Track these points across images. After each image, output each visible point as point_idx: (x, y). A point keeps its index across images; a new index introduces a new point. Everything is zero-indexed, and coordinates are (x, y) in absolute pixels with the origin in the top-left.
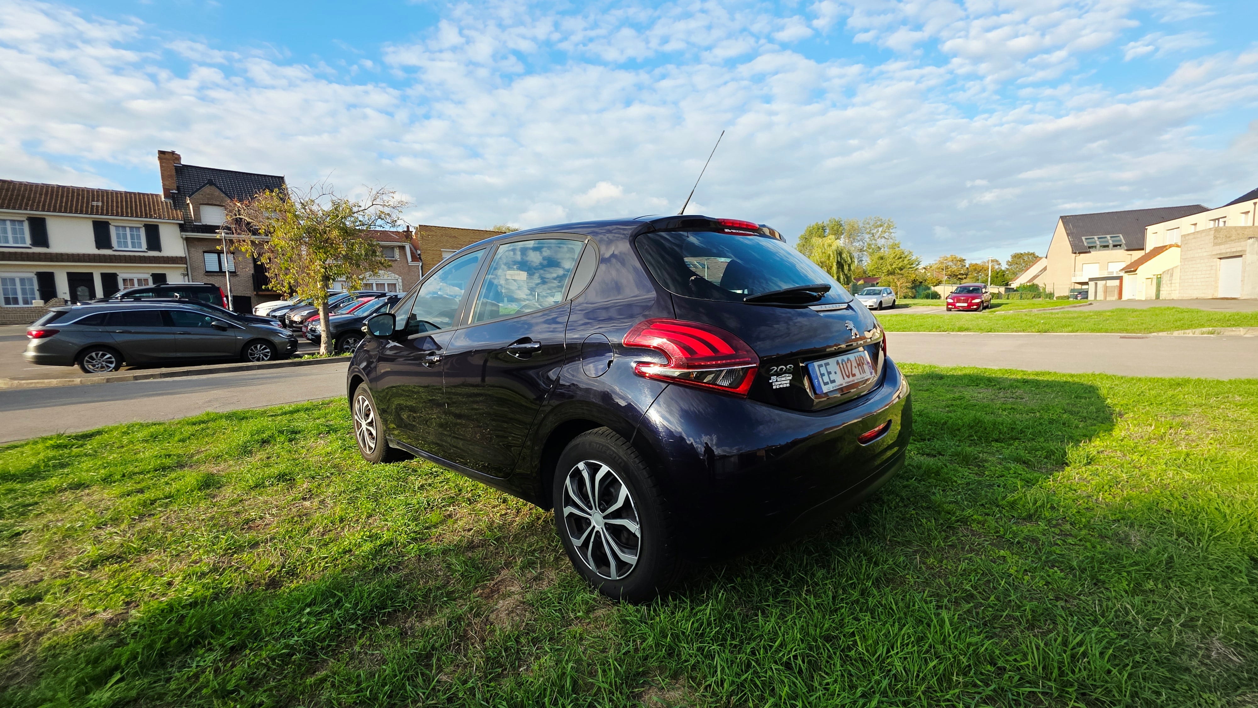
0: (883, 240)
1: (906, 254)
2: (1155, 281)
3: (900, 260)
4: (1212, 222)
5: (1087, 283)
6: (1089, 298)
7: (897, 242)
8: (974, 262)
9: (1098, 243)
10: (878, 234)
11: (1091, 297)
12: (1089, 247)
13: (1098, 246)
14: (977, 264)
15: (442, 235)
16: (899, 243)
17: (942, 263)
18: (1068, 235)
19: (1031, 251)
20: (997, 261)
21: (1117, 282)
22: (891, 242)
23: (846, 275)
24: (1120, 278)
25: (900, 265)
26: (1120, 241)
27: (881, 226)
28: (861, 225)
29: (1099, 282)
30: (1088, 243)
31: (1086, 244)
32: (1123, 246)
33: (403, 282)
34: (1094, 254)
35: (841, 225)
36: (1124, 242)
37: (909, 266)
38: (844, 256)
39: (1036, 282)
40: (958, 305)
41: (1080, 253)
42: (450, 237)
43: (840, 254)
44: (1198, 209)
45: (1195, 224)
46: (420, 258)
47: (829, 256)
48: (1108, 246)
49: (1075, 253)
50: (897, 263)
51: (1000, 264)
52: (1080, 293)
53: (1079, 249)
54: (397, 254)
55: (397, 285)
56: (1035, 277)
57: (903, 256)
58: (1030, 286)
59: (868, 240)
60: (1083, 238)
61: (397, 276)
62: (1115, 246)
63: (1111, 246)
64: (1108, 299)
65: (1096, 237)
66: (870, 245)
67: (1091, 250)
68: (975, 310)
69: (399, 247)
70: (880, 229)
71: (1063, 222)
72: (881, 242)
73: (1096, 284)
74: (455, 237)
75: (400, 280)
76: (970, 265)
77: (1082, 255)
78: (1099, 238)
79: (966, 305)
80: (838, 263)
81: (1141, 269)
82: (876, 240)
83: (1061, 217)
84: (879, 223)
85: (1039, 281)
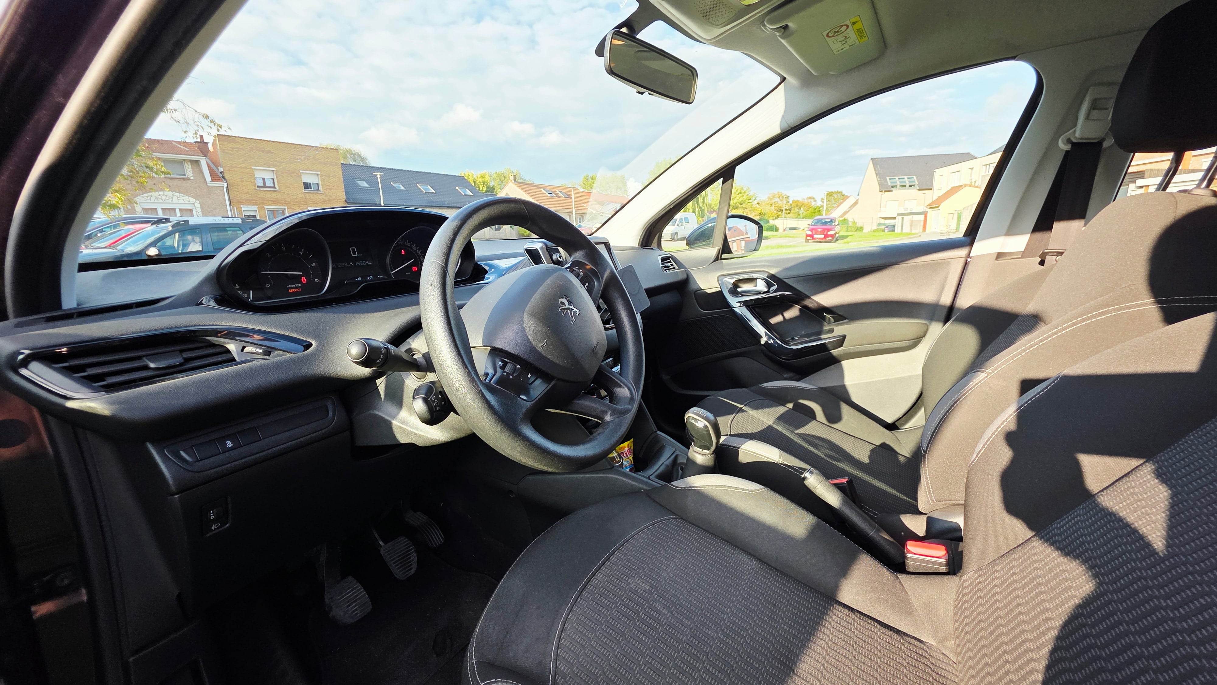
1: (745, 189)
2: (956, 216)
3: (740, 195)
4: (985, 167)
5: (895, 218)
6: (896, 231)
8: (796, 199)
9: (898, 183)
11: (898, 229)
12: (892, 187)
13: (898, 186)
14: (798, 201)
15: (251, 149)
17: (771, 199)
18: (877, 175)
19: (840, 190)
20: (814, 198)
21: (922, 217)
23: (700, 208)
24: (925, 214)
25: (740, 200)
26: (914, 182)
29: (905, 217)
30: (891, 183)
31: (889, 184)
32: (916, 186)
33: (202, 207)
34: (895, 191)
36: (917, 183)
37: (748, 201)
39: (846, 217)
40: (815, 236)
41: (885, 191)
42: (263, 152)
44: (968, 157)
45: (972, 169)
46: (223, 177)
48: (904, 186)
49: (882, 191)
50: (737, 198)
51: (815, 201)
52: (887, 227)
53: (885, 189)
54: (189, 171)
55: (194, 211)
56: (846, 213)
57: (742, 191)
58: (842, 220)
60: (888, 178)
61: (192, 200)
62: (910, 186)
63: (907, 186)
64: (913, 232)
65: (897, 178)
67: (893, 189)
68: (830, 241)
69: (192, 161)
71: (873, 163)
73: (903, 218)
74: (270, 152)
75: (198, 205)
76: (793, 201)
77: (886, 193)
78: (899, 179)
79: (823, 236)
81: (944, 205)
83: (872, 159)
85: (849, 217)
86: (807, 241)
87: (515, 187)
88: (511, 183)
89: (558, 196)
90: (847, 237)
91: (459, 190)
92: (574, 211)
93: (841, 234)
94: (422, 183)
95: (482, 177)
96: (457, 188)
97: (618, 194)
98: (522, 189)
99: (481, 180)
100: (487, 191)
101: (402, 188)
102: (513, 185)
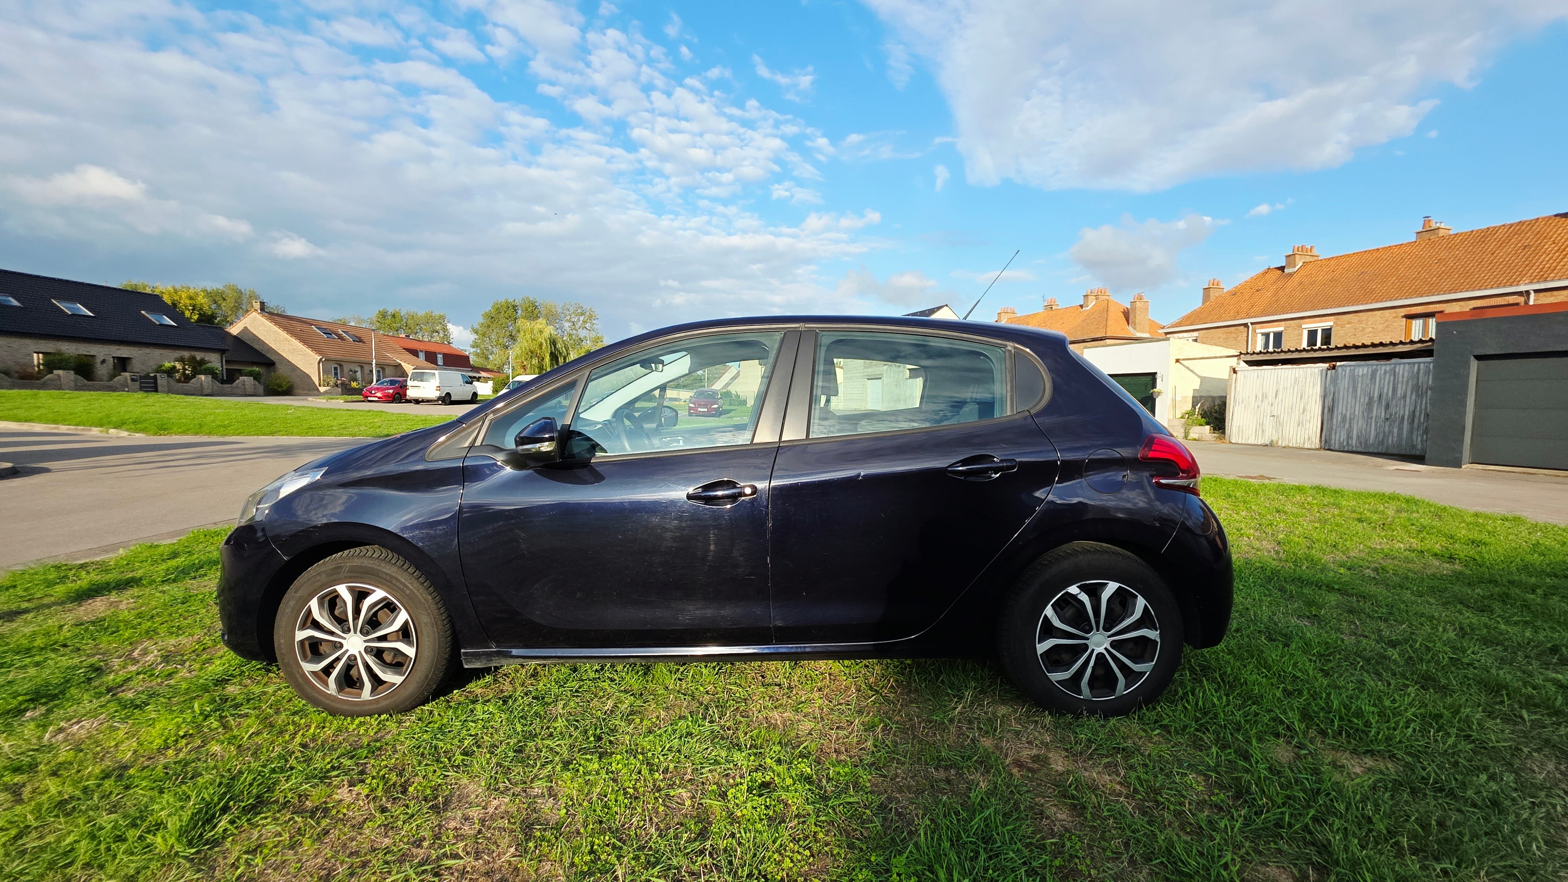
0: (585, 331)
7: (600, 335)
10: (580, 324)
16: (602, 337)
22: (593, 334)
27: (582, 314)
28: (559, 310)
35: (536, 307)
38: (559, 346)
40: (699, 410)
43: (553, 343)
47: (541, 345)
56: (728, 384)
59: (568, 329)
66: (570, 335)
70: (582, 318)
72: (582, 333)
79: (706, 410)
80: (552, 354)
82: (576, 330)
84: (580, 311)
85: (732, 389)
86: (690, 415)
87: (264, 320)
88: (254, 315)
89: (340, 337)
90: (729, 411)
91: (147, 315)
92: (374, 361)
93: (724, 407)
94: (60, 298)
95: (191, 298)
96: (143, 312)
97: (433, 340)
98: (277, 323)
99: (188, 302)
100: (199, 320)
101: (15, 303)
102: (259, 317)
